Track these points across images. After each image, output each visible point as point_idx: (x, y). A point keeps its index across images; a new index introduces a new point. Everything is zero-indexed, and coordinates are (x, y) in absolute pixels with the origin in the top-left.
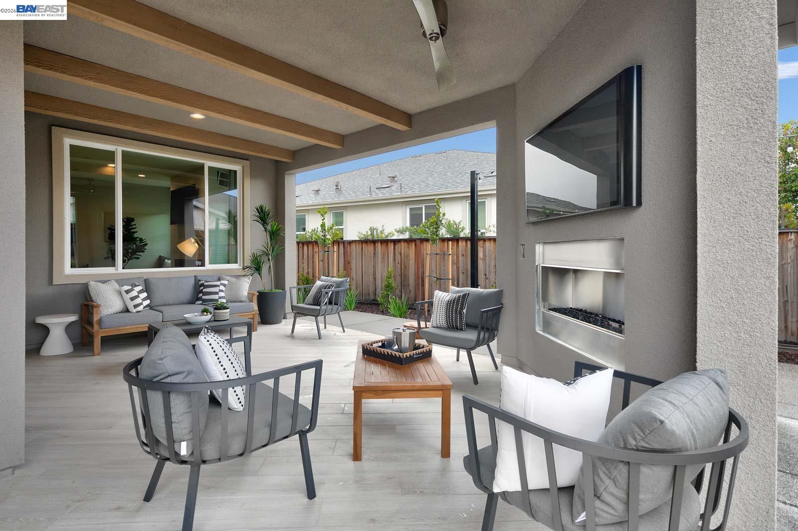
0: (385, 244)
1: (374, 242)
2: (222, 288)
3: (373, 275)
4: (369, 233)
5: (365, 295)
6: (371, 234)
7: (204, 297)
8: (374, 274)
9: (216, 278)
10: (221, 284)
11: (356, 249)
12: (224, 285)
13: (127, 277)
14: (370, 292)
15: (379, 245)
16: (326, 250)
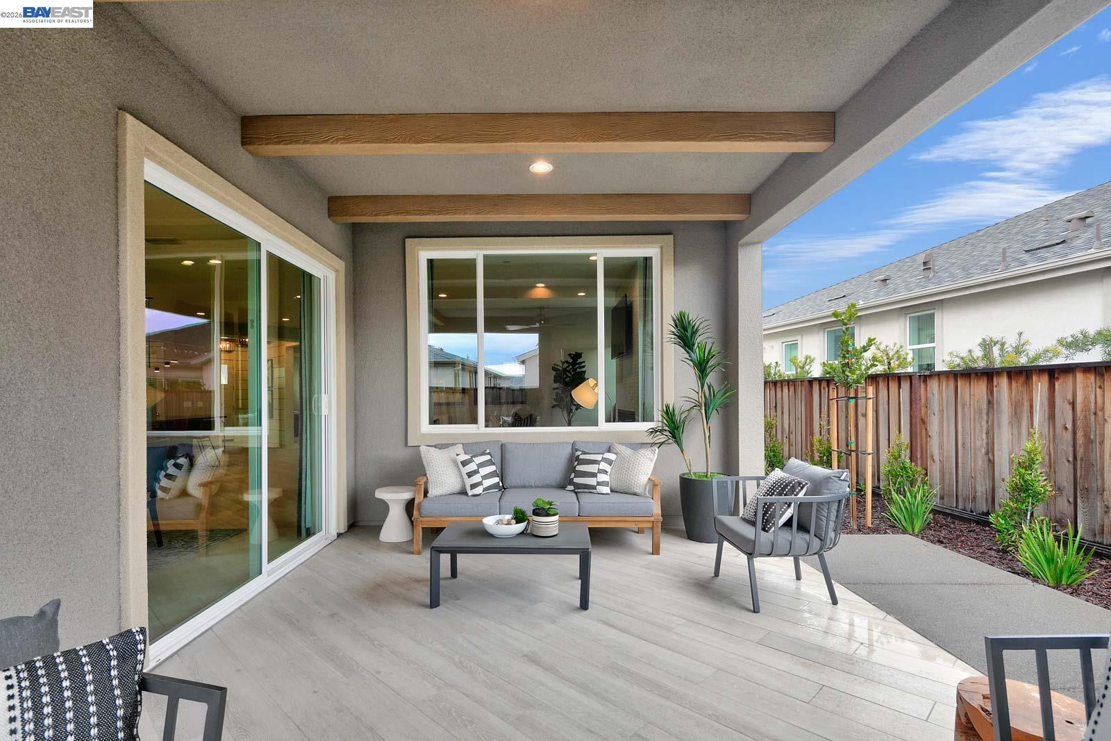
0: (1022, 380)
1: (989, 374)
2: (603, 466)
3: (987, 453)
4: (978, 353)
5: (964, 500)
6: (985, 356)
7: (577, 480)
8: (990, 450)
9: (605, 447)
10: (604, 460)
11: (940, 392)
12: (610, 462)
13: (474, 441)
14: (979, 494)
15: (1004, 381)
16: (852, 395)
